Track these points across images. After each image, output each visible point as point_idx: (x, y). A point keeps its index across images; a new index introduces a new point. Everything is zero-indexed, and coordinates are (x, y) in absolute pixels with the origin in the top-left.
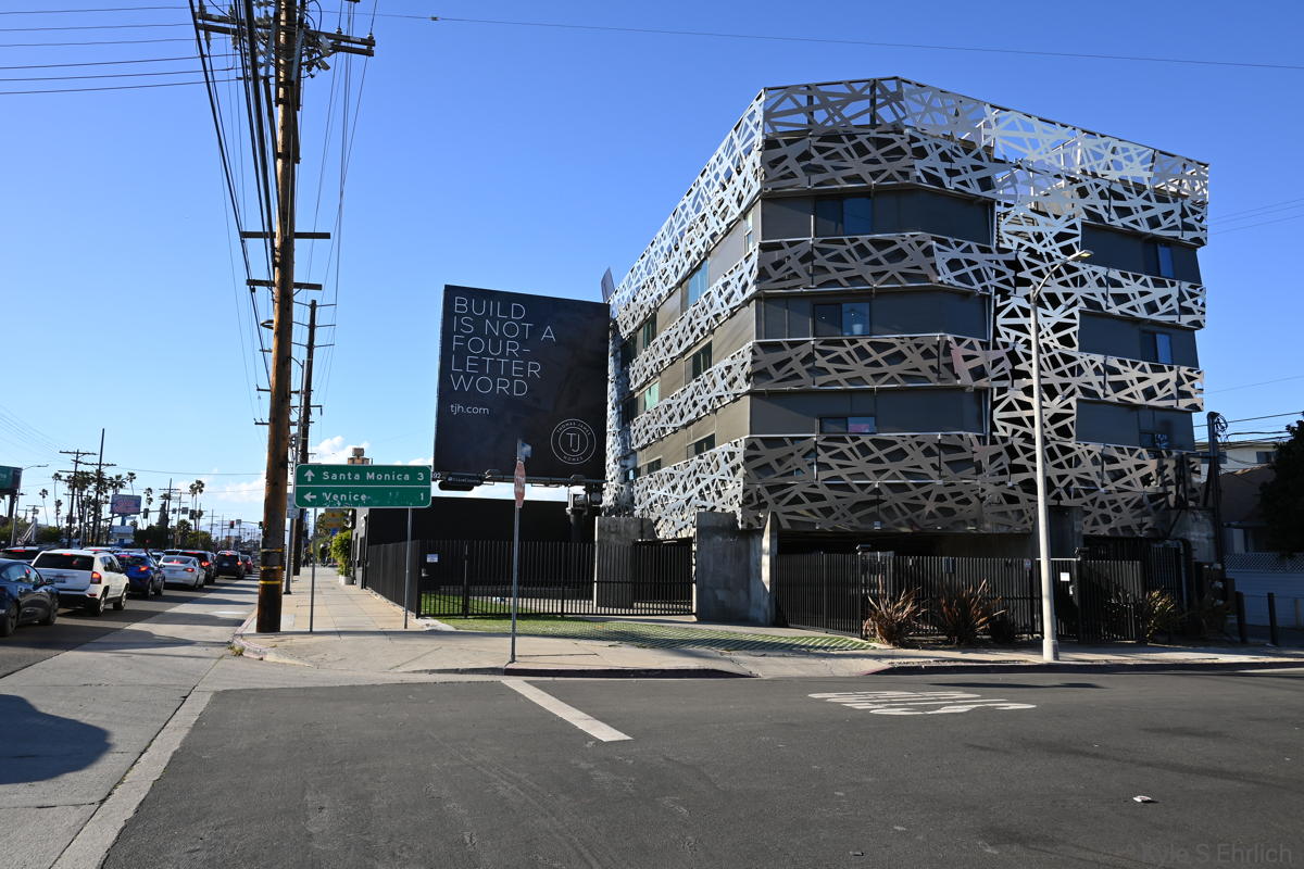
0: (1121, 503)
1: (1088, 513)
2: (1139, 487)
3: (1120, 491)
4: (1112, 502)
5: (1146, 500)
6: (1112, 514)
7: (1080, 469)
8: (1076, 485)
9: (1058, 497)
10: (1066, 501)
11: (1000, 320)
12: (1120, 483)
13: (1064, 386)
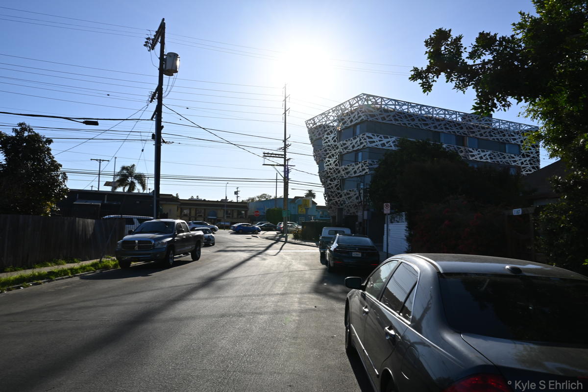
0: (351, 206)
1: (345, 209)
2: (356, 201)
3: (351, 202)
4: (350, 206)
5: (357, 204)
6: (350, 209)
7: (342, 198)
8: (342, 202)
9: (339, 206)
10: (341, 207)
11: (325, 165)
12: (351, 200)
13: (337, 177)
